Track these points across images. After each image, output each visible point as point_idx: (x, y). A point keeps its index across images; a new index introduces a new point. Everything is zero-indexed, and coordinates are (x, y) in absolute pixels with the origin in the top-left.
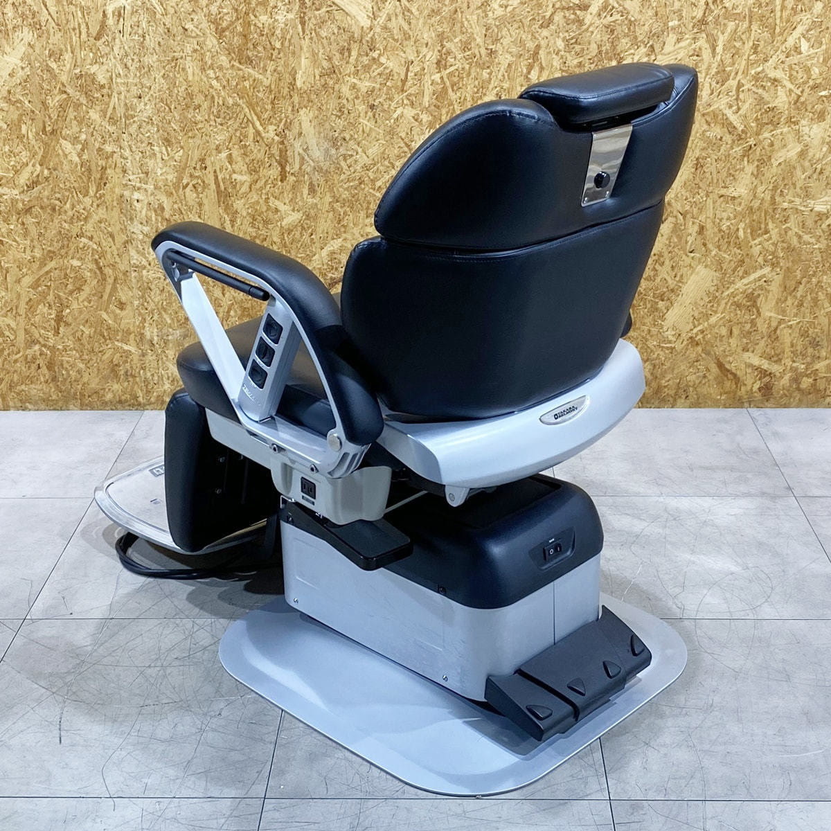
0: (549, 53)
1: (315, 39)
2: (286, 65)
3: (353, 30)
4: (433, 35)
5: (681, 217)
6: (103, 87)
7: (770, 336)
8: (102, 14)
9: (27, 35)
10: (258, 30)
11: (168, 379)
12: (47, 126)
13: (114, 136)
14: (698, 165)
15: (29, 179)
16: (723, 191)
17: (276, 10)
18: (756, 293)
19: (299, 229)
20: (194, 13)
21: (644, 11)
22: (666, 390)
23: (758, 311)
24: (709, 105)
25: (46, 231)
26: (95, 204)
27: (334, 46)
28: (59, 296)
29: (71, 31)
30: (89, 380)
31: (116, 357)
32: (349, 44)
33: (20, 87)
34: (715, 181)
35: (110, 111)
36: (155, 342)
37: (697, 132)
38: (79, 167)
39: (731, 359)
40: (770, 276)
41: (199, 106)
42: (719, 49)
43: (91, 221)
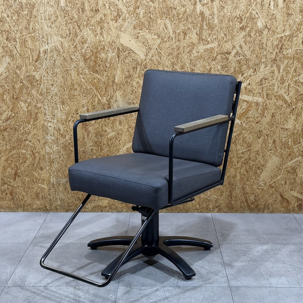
0: (215, 71)
1: (123, 63)
2: (111, 73)
3: (138, 60)
4: (170, 63)
5: (266, 136)
6: (37, 81)
7: (301, 185)
8: (38, 52)
9: (8, 59)
10: (101, 60)
11: (60, 199)
12: (14, 96)
13: (42, 100)
14: (273, 116)
15: (6, 117)
16: (283, 126)
17: (108, 52)
18: (296, 167)
19: (115, 139)
20: (75, 52)
21: (252, 55)
22: (260, 206)
23: (297, 174)
24: (277, 92)
25: (12, 138)
26: (32, 128)
27: (131, 66)
28: (16, 165)
29: (26, 58)
30: (27, 199)
31: (38, 190)
32: (137, 66)
33: (4, 80)
34: (280, 122)
35: (40, 90)
36: (54, 184)
37: (272, 103)
38: (27, 113)
39: (286, 194)
40: (301, 160)
41: (76, 89)
42: (281, 71)
43: (31, 135)
